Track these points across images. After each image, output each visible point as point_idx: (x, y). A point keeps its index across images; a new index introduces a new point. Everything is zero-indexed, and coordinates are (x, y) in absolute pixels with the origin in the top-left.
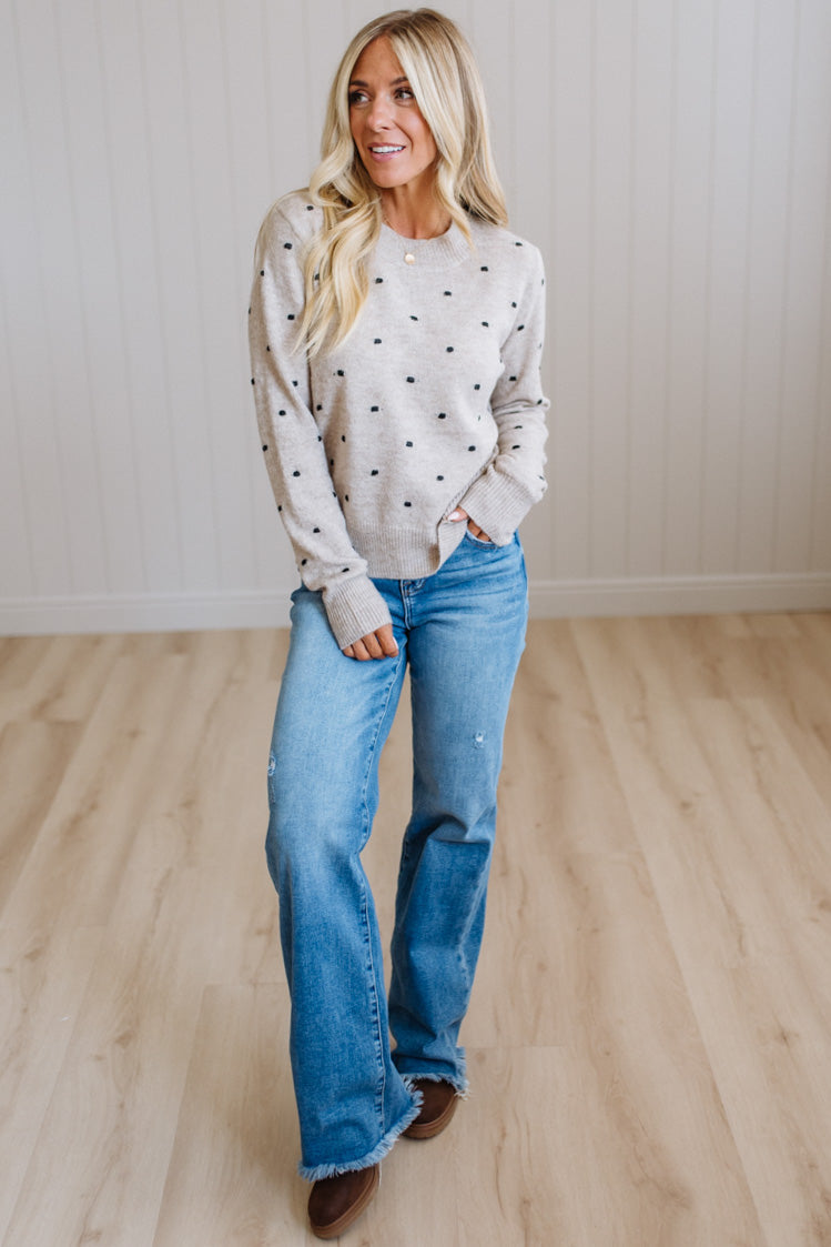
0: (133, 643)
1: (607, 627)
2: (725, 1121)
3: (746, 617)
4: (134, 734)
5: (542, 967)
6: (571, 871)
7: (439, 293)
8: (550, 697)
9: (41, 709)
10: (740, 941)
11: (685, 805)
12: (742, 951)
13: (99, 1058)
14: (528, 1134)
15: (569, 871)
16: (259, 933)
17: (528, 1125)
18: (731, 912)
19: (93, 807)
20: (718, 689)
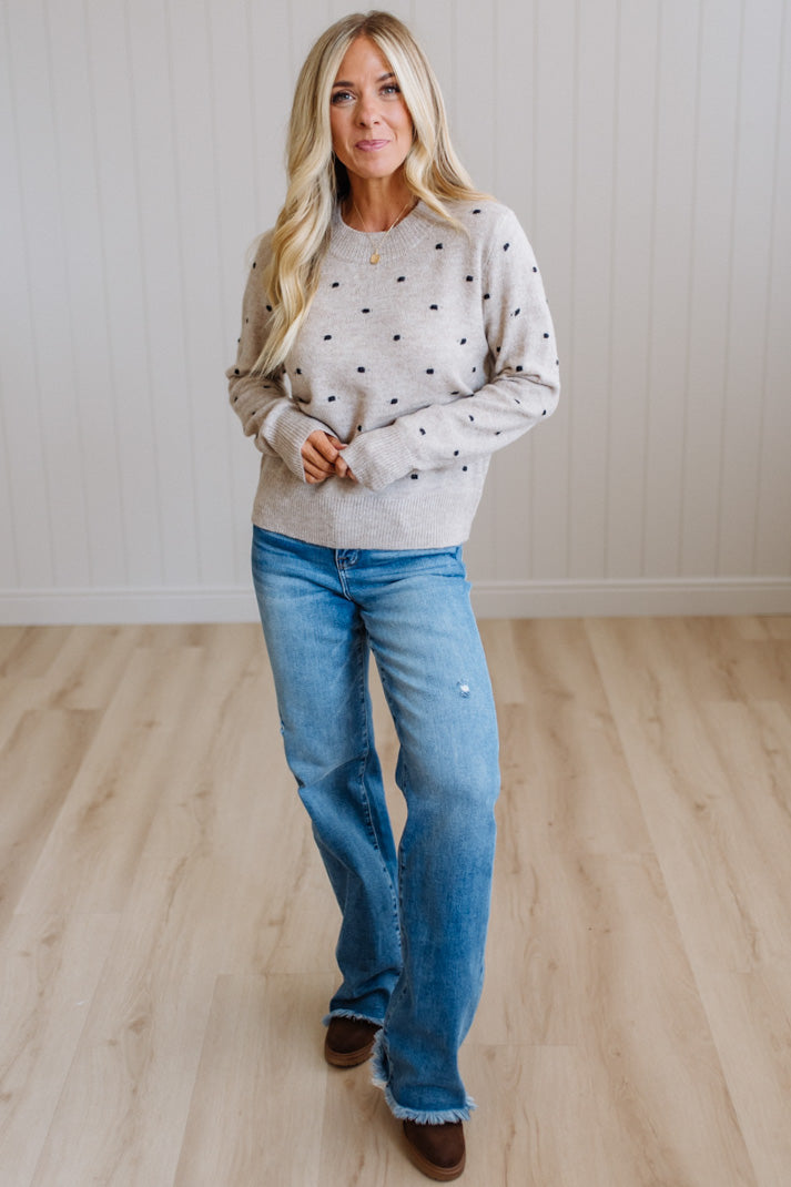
0: (149, 634)
1: (622, 628)
2: (737, 1127)
3: (763, 619)
4: (150, 725)
5: (553, 966)
6: (583, 870)
7: (393, 280)
8: (563, 696)
9: (60, 698)
10: (753, 945)
11: (699, 807)
12: (756, 956)
13: (113, 1043)
14: (538, 1131)
15: (581, 870)
16: (272, 924)
17: (537, 1123)
18: (744, 915)
19: (109, 796)
20: (733, 693)
